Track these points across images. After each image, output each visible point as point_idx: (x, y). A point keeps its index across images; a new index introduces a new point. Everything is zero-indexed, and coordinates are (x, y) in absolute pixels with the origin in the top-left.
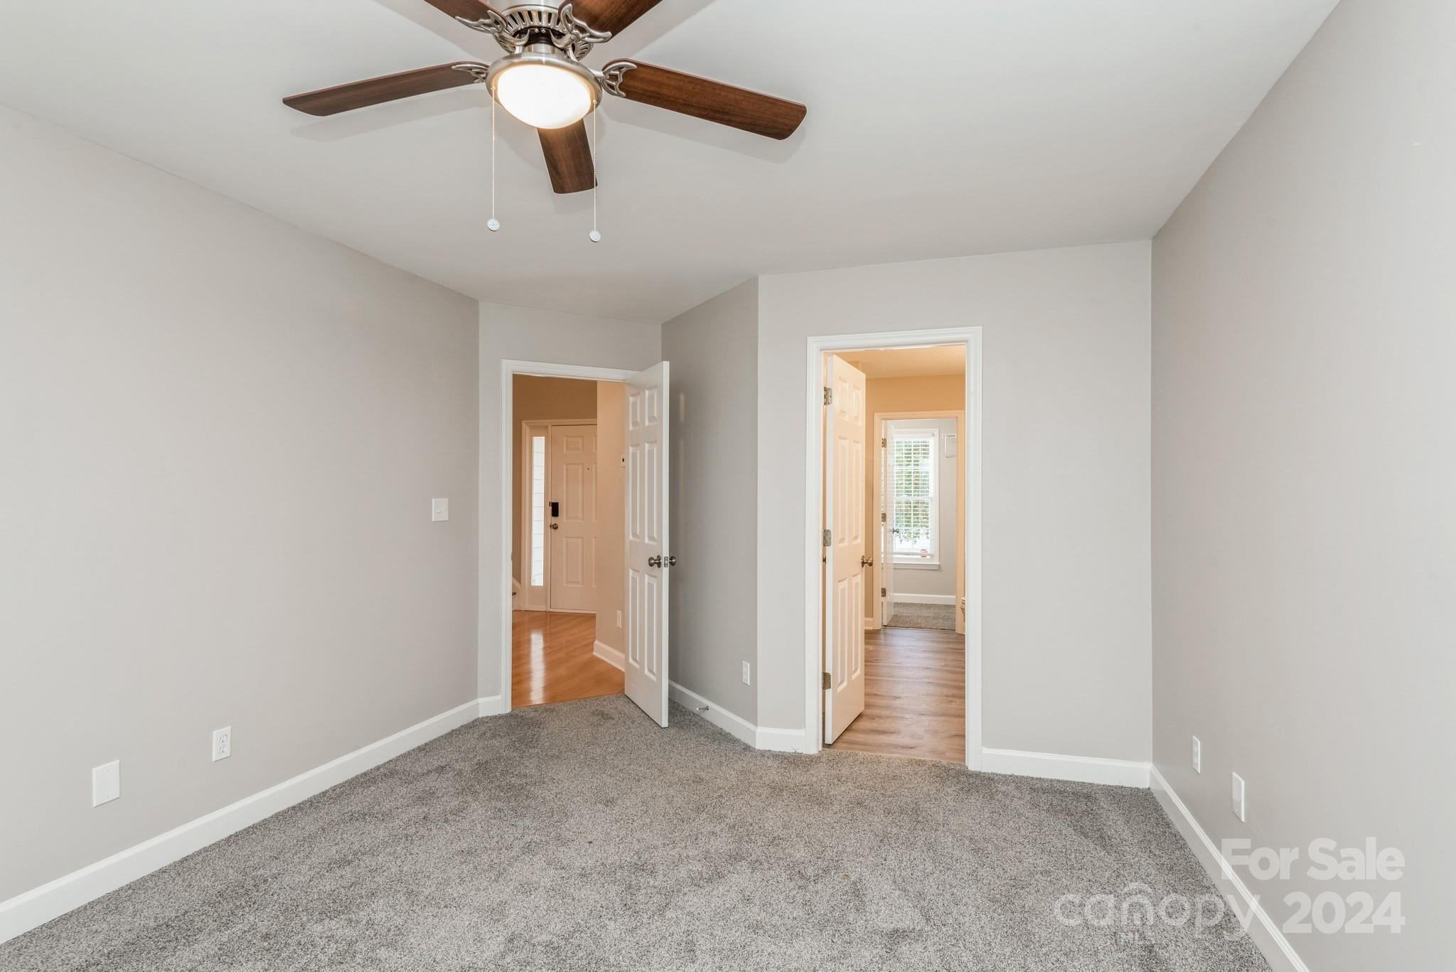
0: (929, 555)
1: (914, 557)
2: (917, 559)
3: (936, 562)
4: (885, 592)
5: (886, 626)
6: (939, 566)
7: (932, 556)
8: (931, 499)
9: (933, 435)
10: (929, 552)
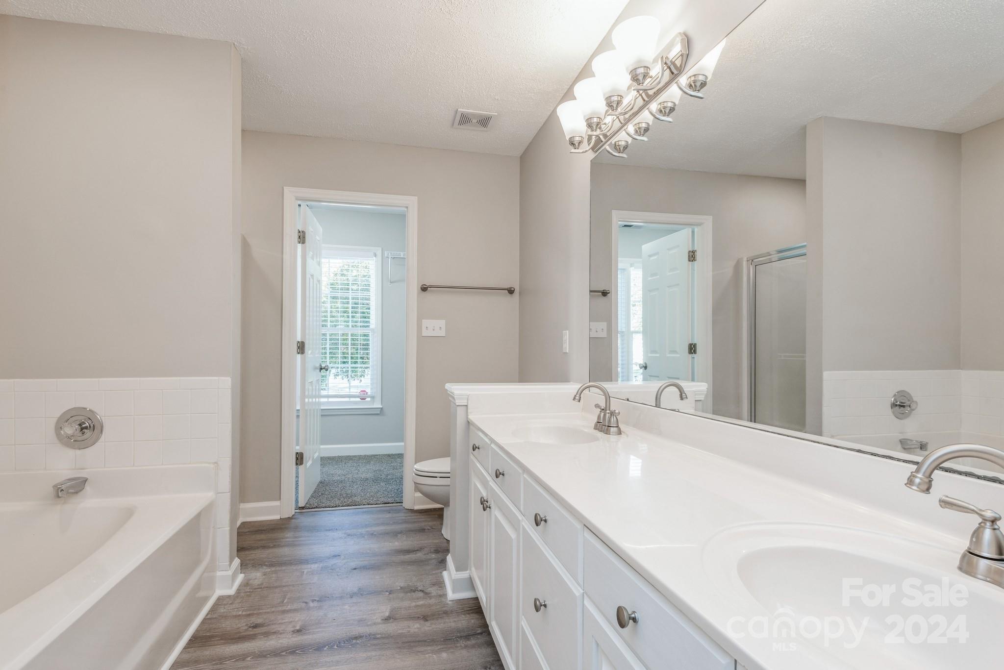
0: (369, 397)
1: (352, 399)
2: (356, 403)
3: (378, 405)
4: (302, 458)
5: (303, 508)
6: (382, 408)
7: (373, 397)
8: (373, 330)
9: (375, 255)
10: (369, 391)
